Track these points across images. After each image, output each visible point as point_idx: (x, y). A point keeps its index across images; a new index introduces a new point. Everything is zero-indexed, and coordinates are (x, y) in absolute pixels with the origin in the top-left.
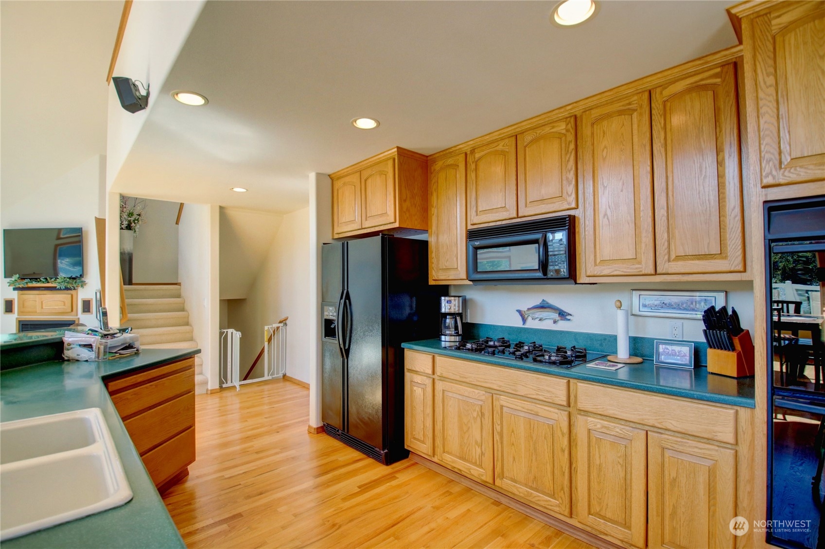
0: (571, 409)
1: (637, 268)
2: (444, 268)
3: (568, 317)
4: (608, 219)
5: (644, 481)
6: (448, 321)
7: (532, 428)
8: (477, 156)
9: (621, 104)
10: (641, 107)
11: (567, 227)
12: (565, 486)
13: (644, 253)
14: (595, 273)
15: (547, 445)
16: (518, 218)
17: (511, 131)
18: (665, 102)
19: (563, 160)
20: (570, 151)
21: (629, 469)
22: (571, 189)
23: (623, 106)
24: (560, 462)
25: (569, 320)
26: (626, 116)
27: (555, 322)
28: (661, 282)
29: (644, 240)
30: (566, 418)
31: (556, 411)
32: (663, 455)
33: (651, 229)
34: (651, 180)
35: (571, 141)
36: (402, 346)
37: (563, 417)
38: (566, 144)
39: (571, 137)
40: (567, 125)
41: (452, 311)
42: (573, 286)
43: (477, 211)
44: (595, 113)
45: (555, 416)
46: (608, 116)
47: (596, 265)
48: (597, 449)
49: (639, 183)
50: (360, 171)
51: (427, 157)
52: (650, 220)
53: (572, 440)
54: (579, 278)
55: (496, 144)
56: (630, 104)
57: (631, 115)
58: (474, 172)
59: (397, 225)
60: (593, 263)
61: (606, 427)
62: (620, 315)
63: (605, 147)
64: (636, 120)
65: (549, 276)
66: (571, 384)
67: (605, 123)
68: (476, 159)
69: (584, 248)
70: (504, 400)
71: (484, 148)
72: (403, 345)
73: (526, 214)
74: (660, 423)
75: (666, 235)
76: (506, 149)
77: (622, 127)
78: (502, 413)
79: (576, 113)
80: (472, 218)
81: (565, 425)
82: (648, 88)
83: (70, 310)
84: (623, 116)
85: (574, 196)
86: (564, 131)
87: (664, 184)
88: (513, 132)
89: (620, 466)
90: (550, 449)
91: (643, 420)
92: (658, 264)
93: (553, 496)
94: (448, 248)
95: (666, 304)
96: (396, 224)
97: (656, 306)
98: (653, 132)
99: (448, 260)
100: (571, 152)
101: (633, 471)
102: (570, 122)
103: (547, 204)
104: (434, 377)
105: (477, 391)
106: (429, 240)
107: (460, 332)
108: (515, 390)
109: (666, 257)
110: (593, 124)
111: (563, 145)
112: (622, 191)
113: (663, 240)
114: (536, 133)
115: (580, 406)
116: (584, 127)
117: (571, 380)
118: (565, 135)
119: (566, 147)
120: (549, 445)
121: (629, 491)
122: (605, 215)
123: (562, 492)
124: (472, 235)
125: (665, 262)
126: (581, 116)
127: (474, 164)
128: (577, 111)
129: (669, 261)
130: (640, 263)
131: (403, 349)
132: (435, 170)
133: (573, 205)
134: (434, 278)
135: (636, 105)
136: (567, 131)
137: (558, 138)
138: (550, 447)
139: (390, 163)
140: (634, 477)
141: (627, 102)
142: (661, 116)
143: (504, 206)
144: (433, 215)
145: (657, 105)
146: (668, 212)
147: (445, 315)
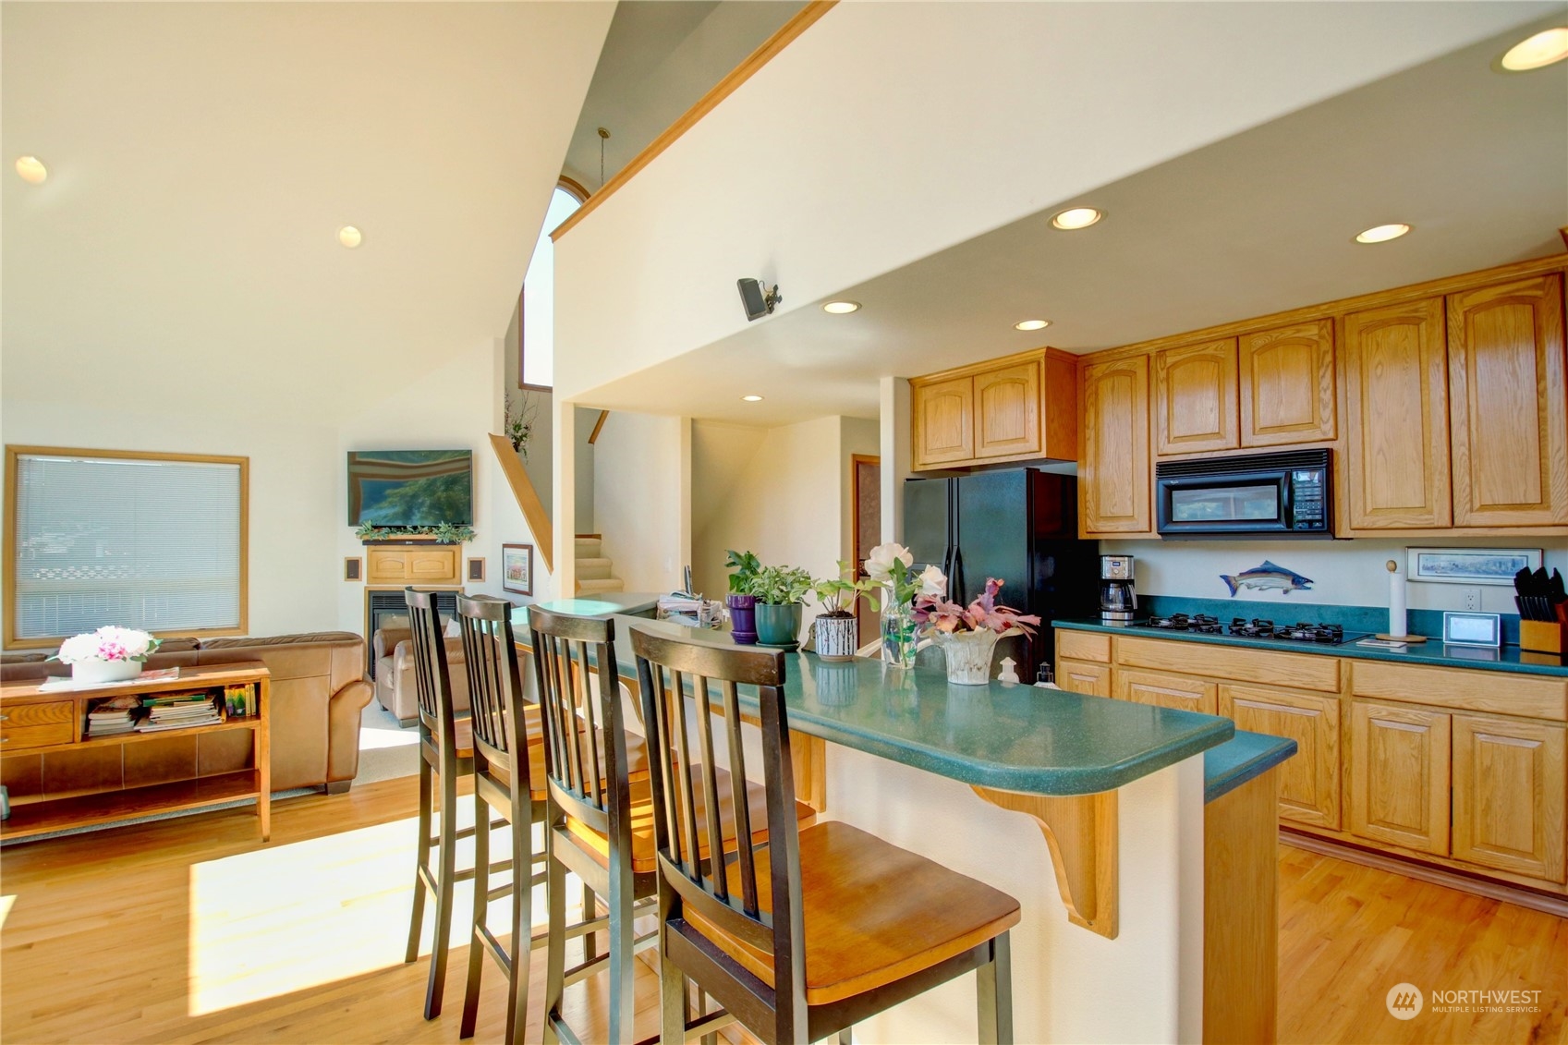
0: (1341, 696)
1: (1426, 520)
2: (1109, 515)
3: (1308, 585)
4: (1384, 455)
5: (1447, 774)
6: (1112, 591)
7: (1282, 723)
8: (1170, 360)
9: (1404, 310)
10: (1432, 316)
11: (1324, 465)
12: (1333, 792)
13: (1436, 501)
14: (1365, 525)
15: (1306, 742)
16: (1240, 448)
17: (1229, 331)
18: (1465, 312)
19: (1315, 375)
20: (1325, 364)
21: (1427, 762)
22: (1327, 413)
23: (1406, 312)
24: (1325, 762)
25: (1310, 588)
26: (1411, 326)
27: (1286, 592)
28: (1459, 537)
29: (1436, 483)
30: (1335, 707)
31: (1321, 699)
32: (1473, 741)
33: (1446, 471)
34: (1447, 409)
35: (1328, 352)
36: (1052, 625)
37: (1330, 706)
38: (1318, 355)
39: (1326, 346)
40: (1321, 329)
41: (1118, 577)
42: (1329, 542)
43: (1168, 437)
44: (1365, 318)
45: (1320, 706)
46: (1385, 324)
47: (1365, 514)
48: (1381, 741)
49: (1429, 412)
50: (973, 377)
51: (1078, 356)
52: (1445, 459)
53: (1343, 734)
54: (1339, 531)
55: (1202, 346)
56: (1416, 311)
57: (1418, 325)
58: (1165, 383)
59: (1043, 455)
60: (1361, 512)
61: (1394, 714)
62: (1396, 580)
63: (1380, 363)
64: (1424, 332)
65: (1297, 527)
66: (1343, 665)
67: (1380, 332)
68: (1168, 366)
69: (1346, 491)
70: (1235, 689)
71: (1182, 350)
72: (1054, 623)
73: (1255, 444)
74: (1468, 703)
75: (1467, 479)
76: (1221, 354)
77: (1404, 340)
78: (1233, 706)
79: (1334, 315)
80: (1161, 445)
81: (1333, 717)
82: (1444, 293)
83: (451, 575)
84: (1406, 326)
85: (1332, 422)
86: (1316, 338)
87: (1464, 415)
88: (1232, 331)
89: (1413, 759)
90: (1311, 748)
91: (1446, 701)
92: (1456, 514)
93: (1313, 807)
94: (1115, 487)
95: (1457, 566)
96: (1041, 453)
97: (1443, 568)
98: (1450, 349)
99: (1115, 505)
100: (1328, 366)
101: (1432, 764)
102: (1325, 326)
103: (1289, 432)
104: (1110, 665)
105: (1190, 682)
106: (1080, 474)
107: (1135, 607)
108: (1256, 677)
109: (1468, 506)
110: (1360, 332)
111: (1315, 356)
112: (1404, 420)
113: (1464, 485)
114: (1271, 336)
115: (1357, 690)
116: (1347, 334)
117: (1342, 659)
118: (1317, 342)
119: (1318, 359)
120: (1309, 743)
121: (1426, 788)
122: (1381, 450)
123: (1329, 800)
124: (1165, 469)
125: (1467, 512)
126: (1343, 320)
127: (1165, 371)
128: (1337, 312)
129: (1471, 510)
130: (1431, 513)
131: (1053, 629)
132: (1092, 376)
133: (1331, 435)
134: (1089, 530)
135: (1425, 313)
136: (1322, 337)
137: (1307, 346)
138: (1311, 744)
139: (1033, 368)
140: (1433, 770)
141: (1412, 308)
142: (1460, 329)
143: (1217, 431)
144: (1089, 439)
145: (1456, 318)
146: (1470, 450)
147: (1108, 582)
